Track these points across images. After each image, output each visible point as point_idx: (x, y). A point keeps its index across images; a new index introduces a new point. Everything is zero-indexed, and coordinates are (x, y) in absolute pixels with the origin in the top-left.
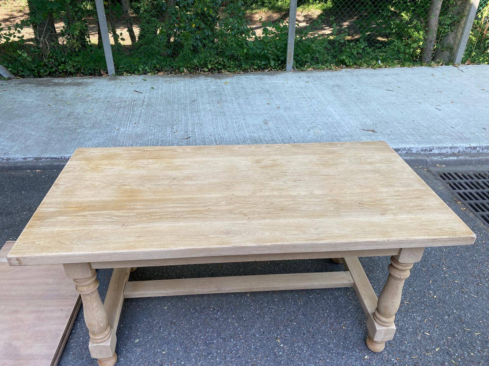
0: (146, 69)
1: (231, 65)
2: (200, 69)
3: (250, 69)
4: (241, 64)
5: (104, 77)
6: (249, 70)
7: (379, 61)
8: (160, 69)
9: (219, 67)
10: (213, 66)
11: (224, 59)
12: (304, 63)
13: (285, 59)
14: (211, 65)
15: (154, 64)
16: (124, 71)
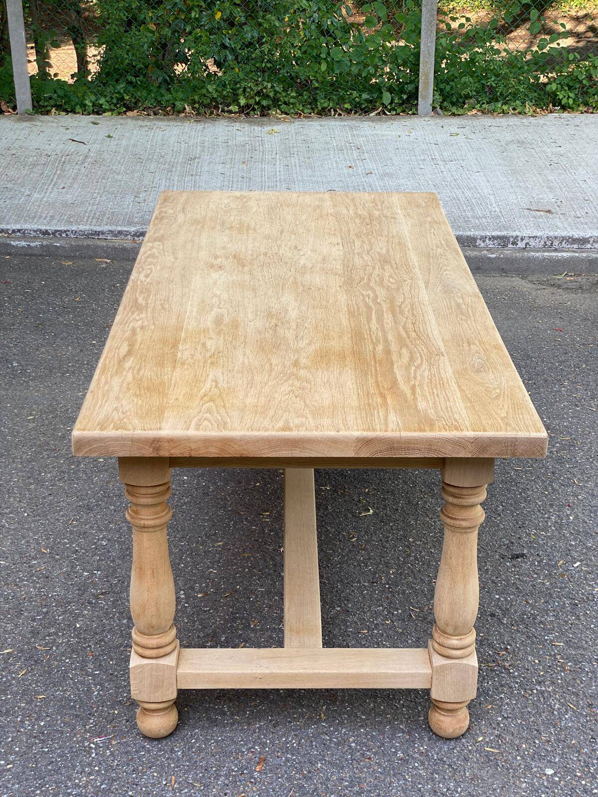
0: (101, 102)
1: (292, 100)
2: (220, 106)
3: (335, 111)
4: (315, 100)
5: (7, 116)
6: (333, 113)
8: (133, 105)
9: (264, 103)
10: (252, 102)
11: (275, 85)
12: (461, 100)
13: (417, 88)
14: (247, 98)
15: (119, 92)
16: (52, 107)
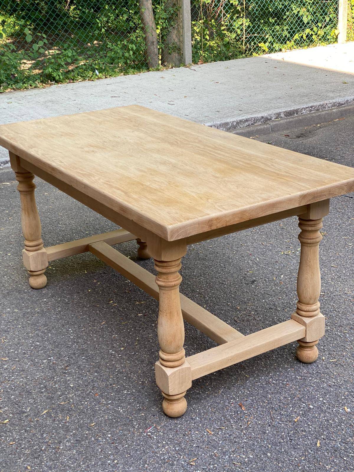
7: (96, 71)
